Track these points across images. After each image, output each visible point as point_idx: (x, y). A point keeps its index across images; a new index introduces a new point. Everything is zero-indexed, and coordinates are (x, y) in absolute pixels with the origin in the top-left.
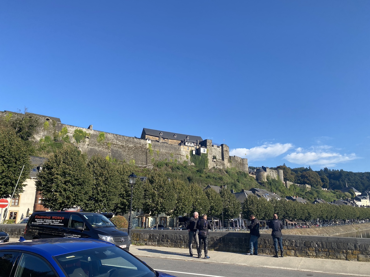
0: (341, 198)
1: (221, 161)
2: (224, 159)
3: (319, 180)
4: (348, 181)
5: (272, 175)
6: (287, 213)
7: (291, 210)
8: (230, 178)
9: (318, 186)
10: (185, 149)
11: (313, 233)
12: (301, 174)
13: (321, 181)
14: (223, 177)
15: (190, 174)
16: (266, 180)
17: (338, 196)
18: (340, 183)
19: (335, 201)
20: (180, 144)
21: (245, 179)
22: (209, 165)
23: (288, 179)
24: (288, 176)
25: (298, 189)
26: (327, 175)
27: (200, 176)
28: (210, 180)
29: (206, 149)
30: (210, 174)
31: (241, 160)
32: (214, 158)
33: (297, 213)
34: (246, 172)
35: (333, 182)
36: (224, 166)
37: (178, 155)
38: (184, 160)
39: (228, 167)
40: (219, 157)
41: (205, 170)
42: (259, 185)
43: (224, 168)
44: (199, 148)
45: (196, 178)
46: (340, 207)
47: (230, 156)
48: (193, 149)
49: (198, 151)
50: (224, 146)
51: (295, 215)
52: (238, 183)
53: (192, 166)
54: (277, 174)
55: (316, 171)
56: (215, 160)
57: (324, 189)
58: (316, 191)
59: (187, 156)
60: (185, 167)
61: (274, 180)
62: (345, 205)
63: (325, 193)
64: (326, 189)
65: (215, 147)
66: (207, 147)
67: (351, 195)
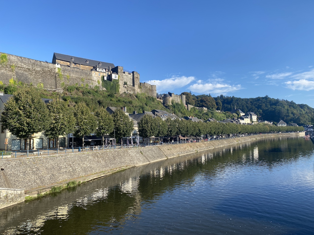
0: (230, 118)
1: (132, 87)
2: (135, 85)
3: (214, 104)
4: (237, 105)
5: (176, 100)
7: (184, 128)
8: (139, 102)
9: (213, 109)
10: (97, 74)
11: (201, 146)
12: (201, 99)
13: (215, 104)
14: (133, 101)
15: (101, 98)
16: (171, 104)
17: (228, 116)
18: (231, 107)
19: (224, 120)
20: (92, 70)
21: (153, 103)
22: (120, 90)
23: (190, 103)
24: (190, 100)
25: (197, 111)
26: (222, 100)
27: (111, 100)
28: (120, 103)
29: (117, 76)
30: (122, 99)
31: (151, 86)
32: (125, 83)
33: (189, 130)
34: (154, 97)
35: (226, 106)
36: (134, 92)
37: (89, 81)
38: (95, 85)
39: (138, 93)
40: (130, 83)
41: (116, 95)
42: (165, 107)
43: (134, 93)
44: (111, 74)
45: (106, 101)
46: (227, 124)
47: (140, 83)
48: (105, 74)
49: (109, 77)
50: (135, 73)
51: (187, 132)
52: (145, 106)
53: (104, 91)
54: (180, 98)
55: (214, 98)
56: (126, 86)
57: (218, 111)
58: (211, 113)
59: (98, 82)
60: (96, 92)
61: (177, 104)
62: (231, 123)
63: (218, 114)
64: (220, 111)
65: (127, 73)
66: (119, 73)
67: (237, 115)
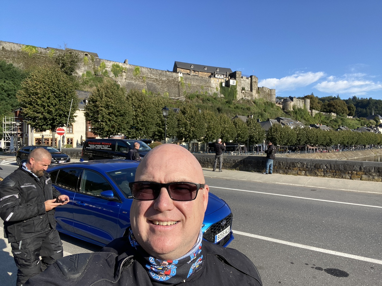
0: (365, 125)
1: (250, 92)
2: (253, 90)
3: (345, 108)
4: (375, 109)
5: (298, 105)
6: (308, 139)
7: (313, 137)
8: (257, 108)
9: (344, 115)
10: (215, 81)
11: (332, 156)
12: (328, 102)
13: (347, 109)
14: (251, 107)
15: (219, 105)
16: (292, 109)
17: (363, 123)
18: (367, 111)
19: (358, 128)
20: (210, 77)
21: (272, 109)
22: (238, 96)
23: (315, 107)
24: (314, 105)
25: (323, 117)
26: (355, 103)
27: (229, 107)
28: (238, 110)
29: (235, 81)
30: (239, 105)
31: (269, 91)
32: (243, 89)
33: (318, 139)
34: (273, 102)
35: (359, 110)
36: (252, 97)
37: (208, 88)
38: (214, 92)
39: (256, 98)
40: (248, 88)
41: (233, 101)
42: (285, 114)
43: (252, 99)
44: (229, 80)
45: (225, 108)
46: (363, 134)
47: (258, 88)
48: (223, 81)
49: (227, 83)
50: (253, 77)
51: (317, 141)
52: (264, 112)
53: (222, 97)
54: (304, 103)
55: (344, 100)
56: (243, 91)
57: (350, 117)
58: (341, 119)
59: (217, 88)
60: (215, 99)
61: (300, 110)
62: (368, 132)
63: (349, 121)
64: (352, 117)
65: (244, 78)
66: (237, 78)
67: (375, 122)
